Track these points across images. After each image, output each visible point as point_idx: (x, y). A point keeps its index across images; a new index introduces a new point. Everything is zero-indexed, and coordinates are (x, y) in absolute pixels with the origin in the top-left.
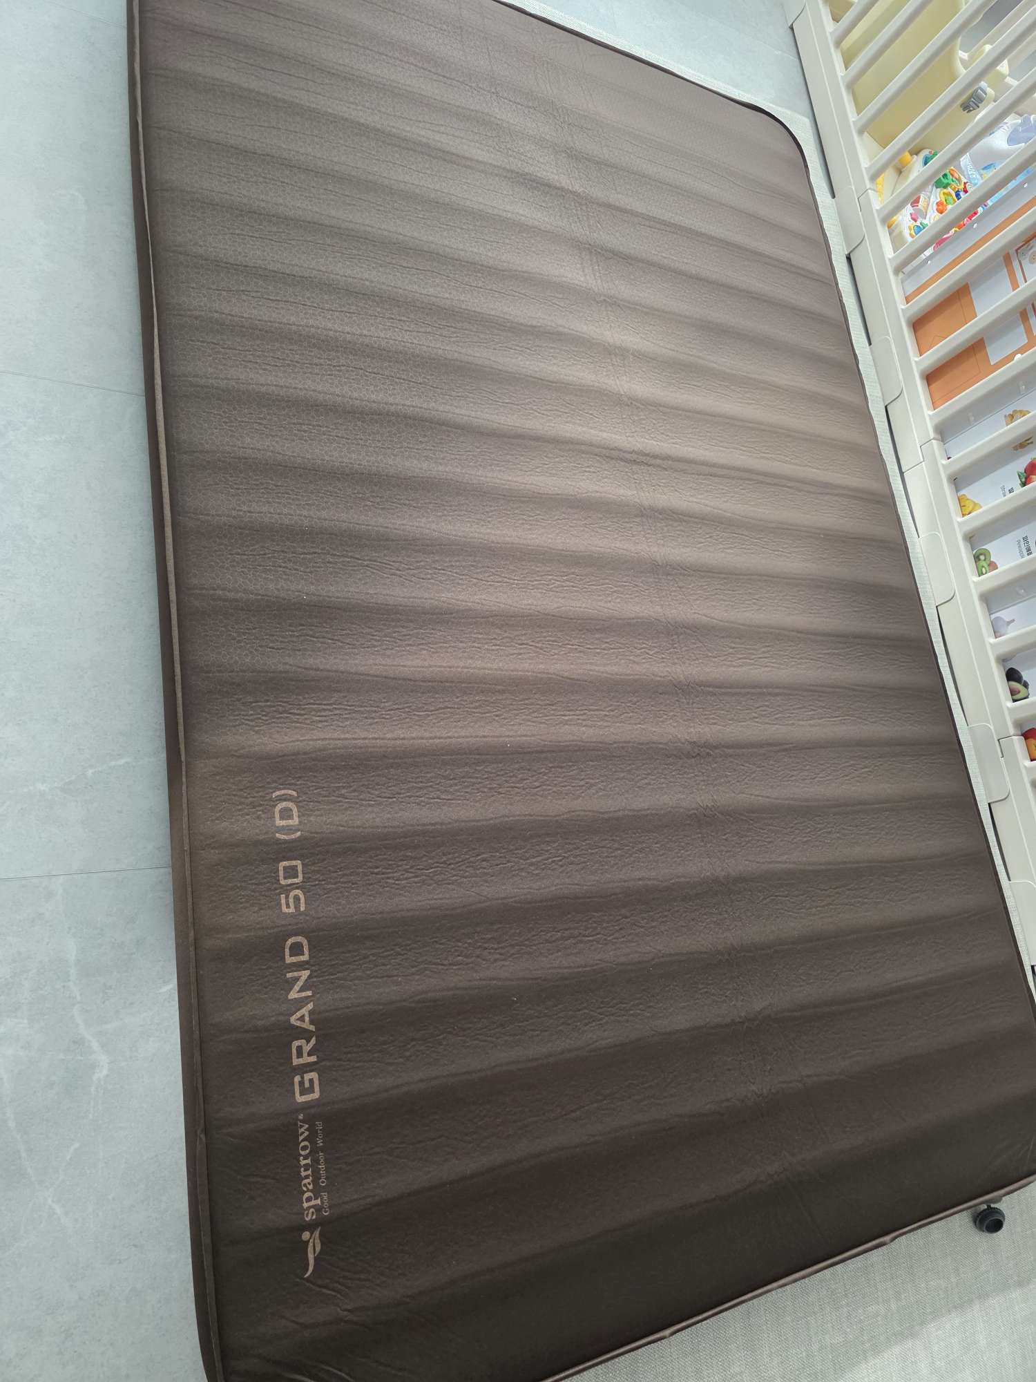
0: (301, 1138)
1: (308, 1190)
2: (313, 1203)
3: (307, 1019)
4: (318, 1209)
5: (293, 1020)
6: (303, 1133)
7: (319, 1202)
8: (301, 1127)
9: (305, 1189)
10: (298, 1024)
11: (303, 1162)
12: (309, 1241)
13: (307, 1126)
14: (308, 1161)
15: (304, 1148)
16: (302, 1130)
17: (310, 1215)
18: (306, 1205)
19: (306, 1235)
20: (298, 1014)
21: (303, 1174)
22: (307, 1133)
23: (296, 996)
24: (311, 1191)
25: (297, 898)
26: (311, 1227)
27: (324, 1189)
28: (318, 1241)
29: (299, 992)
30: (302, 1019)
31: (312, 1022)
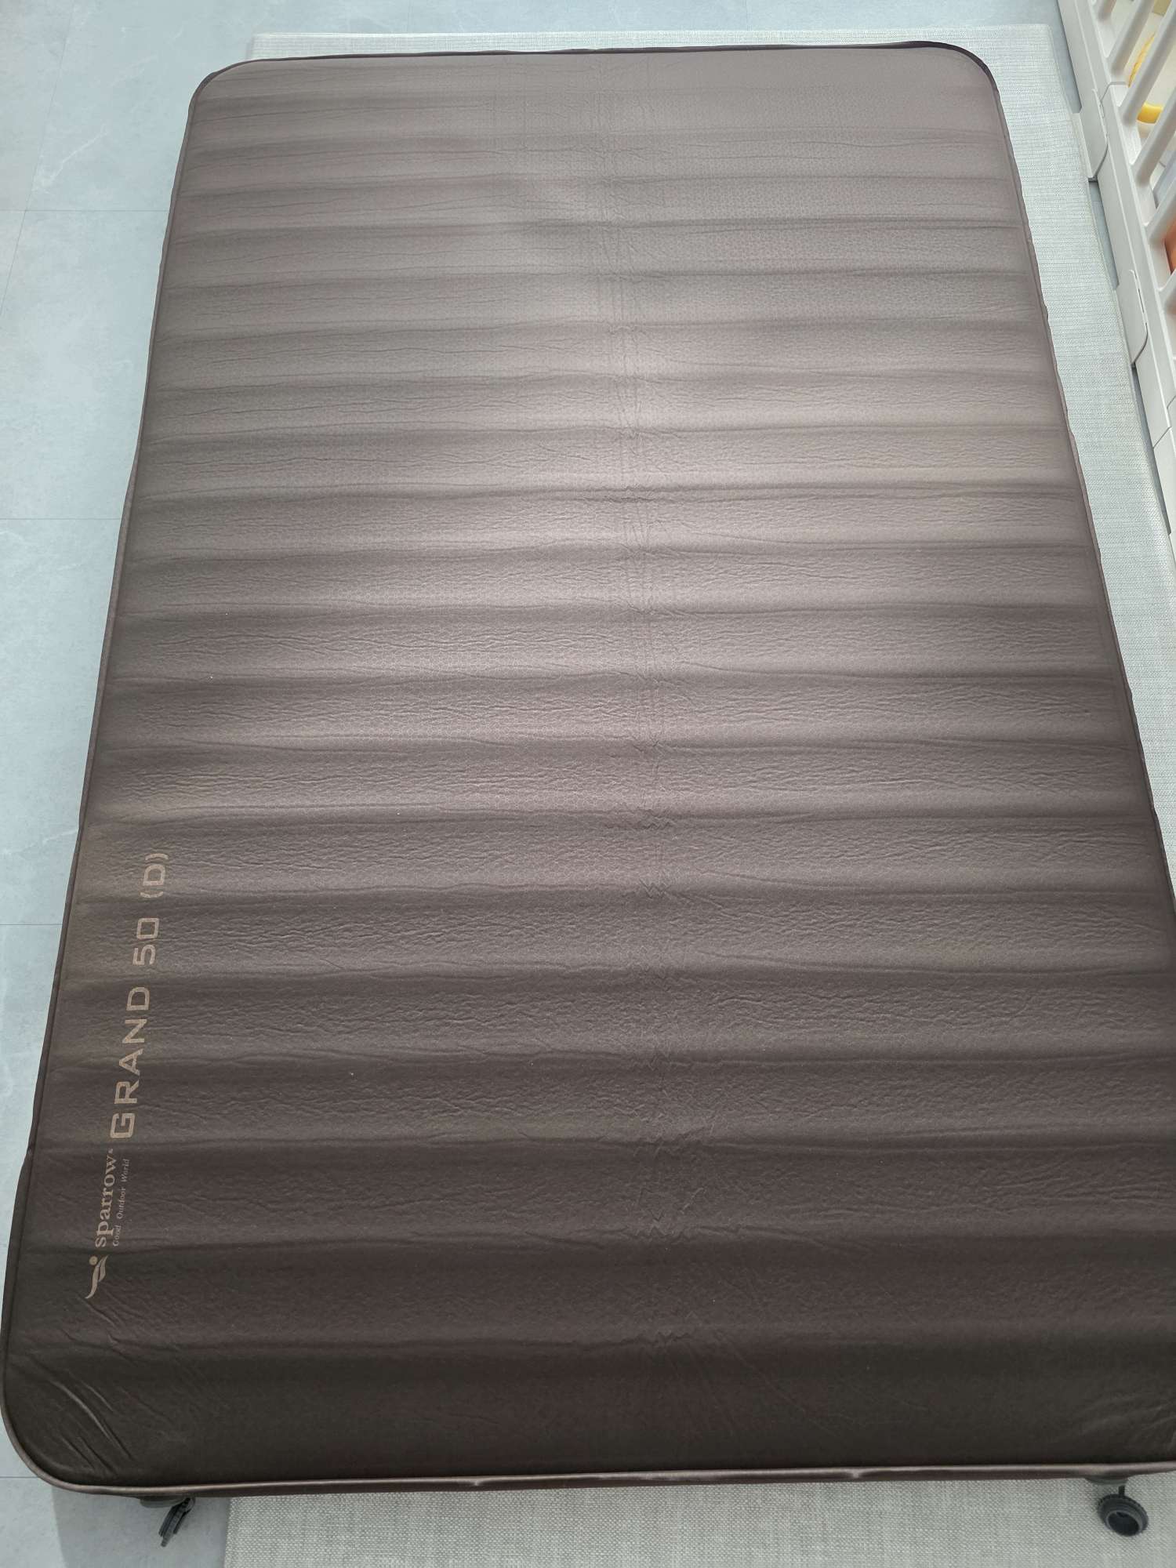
0: (108, 1171)
1: (105, 1220)
2: (105, 1232)
3: (134, 1063)
4: (110, 1239)
5: (122, 1063)
6: (110, 1166)
7: (111, 1232)
8: (110, 1160)
9: (102, 1218)
10: (125, 1066)
11: (106, 1193)
12: (94, 1266)
13: (114, 1161)
14: (110, 1193)
15: (109, 1180)
16: (110, 1163)
17: (100, 1243)
18: (99, 1232)
19: (93, 1260)
20: (127, 1058)
21: (104, 1204)
22: (113, 1168)
23: (130, 1041)
24: (107, 1221)
25: (148, 953)
26: (99, 1253)
27: (118, 1222)
28: (103, 1269)
29: (134, 1037)
30: (130, 1062)
31: (138, 1067)
